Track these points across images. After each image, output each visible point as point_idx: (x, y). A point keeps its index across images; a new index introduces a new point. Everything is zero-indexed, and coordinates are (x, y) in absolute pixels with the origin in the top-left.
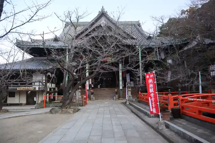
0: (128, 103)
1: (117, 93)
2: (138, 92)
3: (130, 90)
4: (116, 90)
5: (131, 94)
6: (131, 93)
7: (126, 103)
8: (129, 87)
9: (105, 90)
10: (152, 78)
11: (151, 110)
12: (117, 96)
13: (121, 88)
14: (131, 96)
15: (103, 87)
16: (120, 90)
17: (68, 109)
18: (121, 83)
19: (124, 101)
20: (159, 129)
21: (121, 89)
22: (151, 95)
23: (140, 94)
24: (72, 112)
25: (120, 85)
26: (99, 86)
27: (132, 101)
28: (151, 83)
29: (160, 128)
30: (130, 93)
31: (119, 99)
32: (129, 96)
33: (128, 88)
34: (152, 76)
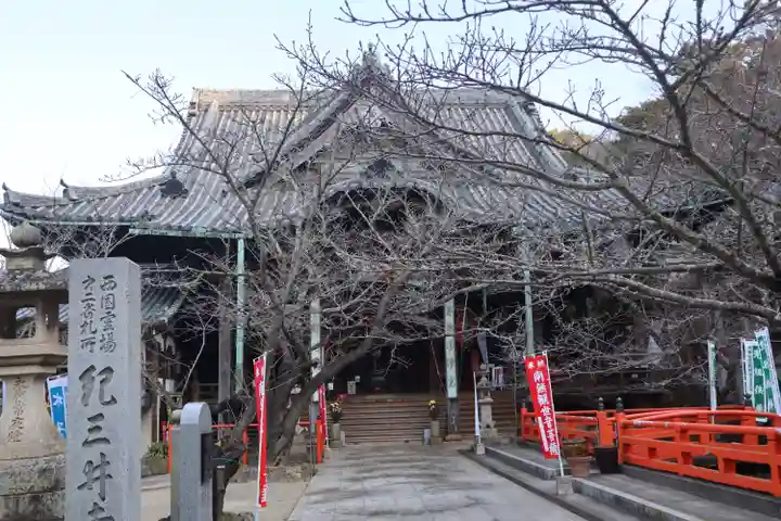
0: (480, 450)
1: (434, 415)
2: (519, 411)
3: (489, 399)
4: (433, 402)
5: (493, 419)
6: (493, 414)
7: (473, 450)
8: (483, 391)
9: (385, 402)
10: (543, 369)
11: (546, 449)
12: (436, 425)
13: (452, 392)
14: (492, 423)
15: (372, 391)
16: (449, 403)
17: (281, 465)
18: (451, 373)
19: (466, 445)
20: (557, 494)
21: (452, 400)
22: (543, 410)
23: (526, 417)
24: (299, 474)
25: (448, 383)
26: (352, 387)
27: (497, 444)
28: (541, 382)
29: (560, 492)
30: (487, 412)
31: (444, 440)
32: (484, 426)
33: (482, 395)
34: (540, 363)
